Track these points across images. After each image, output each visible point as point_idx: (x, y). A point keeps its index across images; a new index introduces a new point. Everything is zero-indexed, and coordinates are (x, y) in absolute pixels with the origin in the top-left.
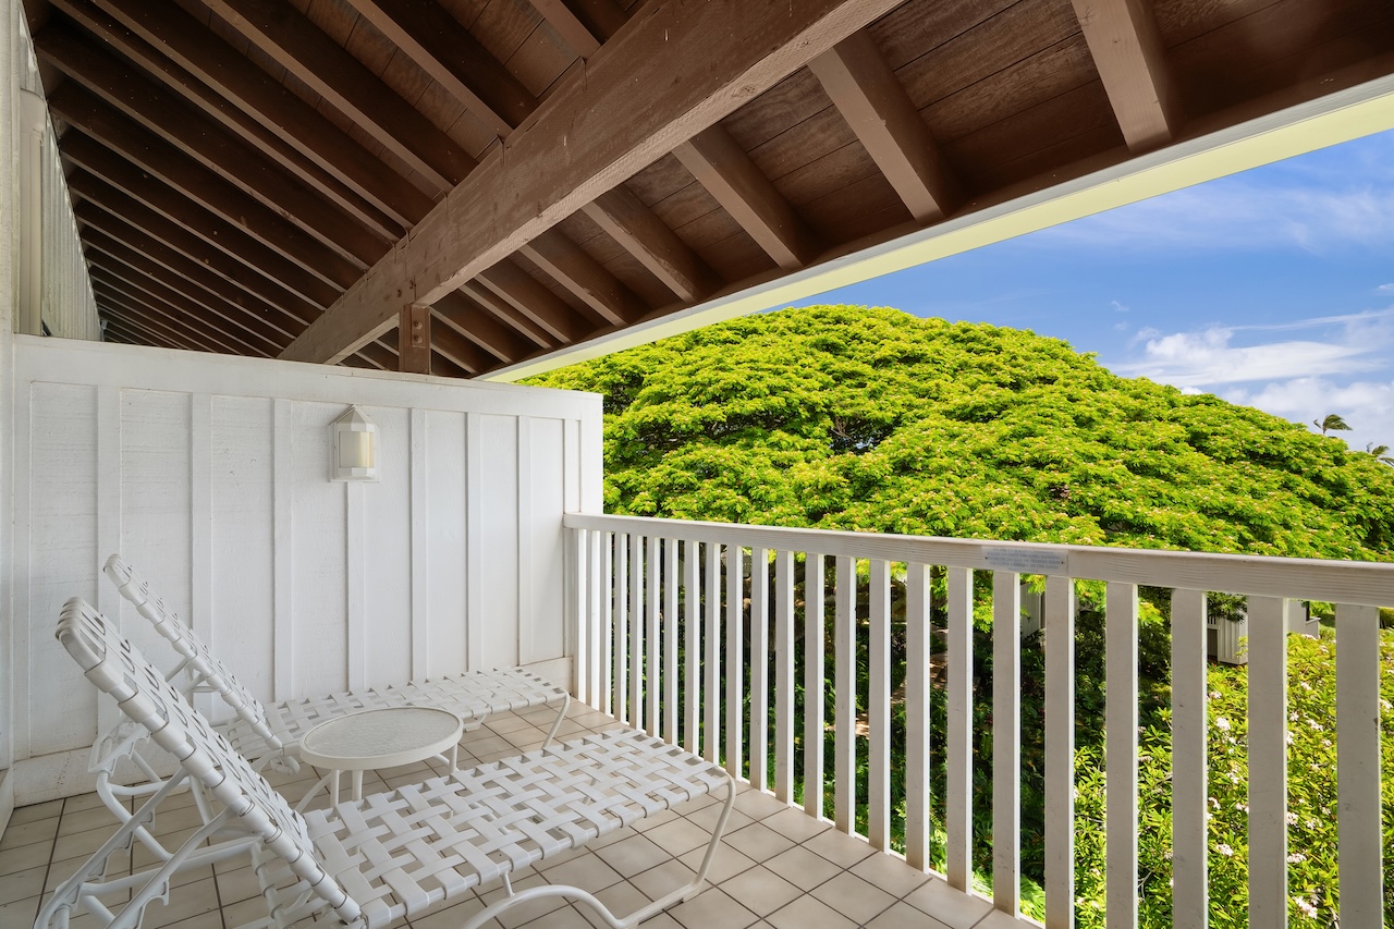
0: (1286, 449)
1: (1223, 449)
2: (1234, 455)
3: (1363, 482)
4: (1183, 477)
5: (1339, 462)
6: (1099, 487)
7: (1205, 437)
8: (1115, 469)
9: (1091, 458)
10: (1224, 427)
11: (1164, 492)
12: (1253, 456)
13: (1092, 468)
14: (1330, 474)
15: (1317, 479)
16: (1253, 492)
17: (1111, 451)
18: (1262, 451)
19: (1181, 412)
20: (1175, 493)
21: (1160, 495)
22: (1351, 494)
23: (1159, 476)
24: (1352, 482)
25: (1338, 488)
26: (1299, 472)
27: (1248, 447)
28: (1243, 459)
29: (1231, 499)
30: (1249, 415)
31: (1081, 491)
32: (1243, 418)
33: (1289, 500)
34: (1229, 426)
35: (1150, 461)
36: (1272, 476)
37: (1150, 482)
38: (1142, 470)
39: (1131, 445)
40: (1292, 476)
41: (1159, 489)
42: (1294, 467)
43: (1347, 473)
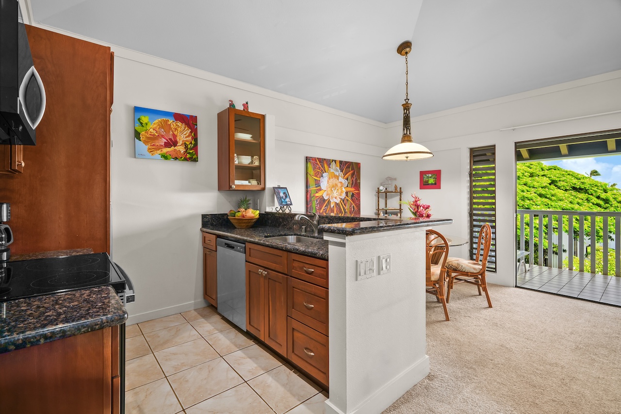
0: (587, 187)
1: (563, 186)
2: (568, 189)
3: (615, 199)
4: (553, 198)
5: (605, 191)
6: (528, 201)
7: (556, 181)
8: (533, 195)
9: (523, 191)
10: (563, 178)
11: (549, 203)
12: (574, 189)
13: (525, 194)
14: (603, 196)
15: (598, 197)
16: (578, 203)
17: (528, 188)
18: (578, 187)
19: (546, 172)
20: (553, 204)
21: (548, 204)
22: (611, 203)
23: (546, 198)
24: (611, 199)
25: (606, 201)
26: (592, 195)
27: (573, 185)
28: (571, 190)
29: (572, 206)
30: (571, 173)
31: (522, 202)
32: (569, 174)
33: (591, 206)
34: (565, 178)
35: (543, 192)
36: (583, 196)
37: (544, 200)
38: (541, 195)
39: (535, 187)
40: (590, 196)
41: (548, 202)
42: (590, 193)
43: (609, 195)
